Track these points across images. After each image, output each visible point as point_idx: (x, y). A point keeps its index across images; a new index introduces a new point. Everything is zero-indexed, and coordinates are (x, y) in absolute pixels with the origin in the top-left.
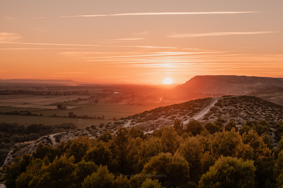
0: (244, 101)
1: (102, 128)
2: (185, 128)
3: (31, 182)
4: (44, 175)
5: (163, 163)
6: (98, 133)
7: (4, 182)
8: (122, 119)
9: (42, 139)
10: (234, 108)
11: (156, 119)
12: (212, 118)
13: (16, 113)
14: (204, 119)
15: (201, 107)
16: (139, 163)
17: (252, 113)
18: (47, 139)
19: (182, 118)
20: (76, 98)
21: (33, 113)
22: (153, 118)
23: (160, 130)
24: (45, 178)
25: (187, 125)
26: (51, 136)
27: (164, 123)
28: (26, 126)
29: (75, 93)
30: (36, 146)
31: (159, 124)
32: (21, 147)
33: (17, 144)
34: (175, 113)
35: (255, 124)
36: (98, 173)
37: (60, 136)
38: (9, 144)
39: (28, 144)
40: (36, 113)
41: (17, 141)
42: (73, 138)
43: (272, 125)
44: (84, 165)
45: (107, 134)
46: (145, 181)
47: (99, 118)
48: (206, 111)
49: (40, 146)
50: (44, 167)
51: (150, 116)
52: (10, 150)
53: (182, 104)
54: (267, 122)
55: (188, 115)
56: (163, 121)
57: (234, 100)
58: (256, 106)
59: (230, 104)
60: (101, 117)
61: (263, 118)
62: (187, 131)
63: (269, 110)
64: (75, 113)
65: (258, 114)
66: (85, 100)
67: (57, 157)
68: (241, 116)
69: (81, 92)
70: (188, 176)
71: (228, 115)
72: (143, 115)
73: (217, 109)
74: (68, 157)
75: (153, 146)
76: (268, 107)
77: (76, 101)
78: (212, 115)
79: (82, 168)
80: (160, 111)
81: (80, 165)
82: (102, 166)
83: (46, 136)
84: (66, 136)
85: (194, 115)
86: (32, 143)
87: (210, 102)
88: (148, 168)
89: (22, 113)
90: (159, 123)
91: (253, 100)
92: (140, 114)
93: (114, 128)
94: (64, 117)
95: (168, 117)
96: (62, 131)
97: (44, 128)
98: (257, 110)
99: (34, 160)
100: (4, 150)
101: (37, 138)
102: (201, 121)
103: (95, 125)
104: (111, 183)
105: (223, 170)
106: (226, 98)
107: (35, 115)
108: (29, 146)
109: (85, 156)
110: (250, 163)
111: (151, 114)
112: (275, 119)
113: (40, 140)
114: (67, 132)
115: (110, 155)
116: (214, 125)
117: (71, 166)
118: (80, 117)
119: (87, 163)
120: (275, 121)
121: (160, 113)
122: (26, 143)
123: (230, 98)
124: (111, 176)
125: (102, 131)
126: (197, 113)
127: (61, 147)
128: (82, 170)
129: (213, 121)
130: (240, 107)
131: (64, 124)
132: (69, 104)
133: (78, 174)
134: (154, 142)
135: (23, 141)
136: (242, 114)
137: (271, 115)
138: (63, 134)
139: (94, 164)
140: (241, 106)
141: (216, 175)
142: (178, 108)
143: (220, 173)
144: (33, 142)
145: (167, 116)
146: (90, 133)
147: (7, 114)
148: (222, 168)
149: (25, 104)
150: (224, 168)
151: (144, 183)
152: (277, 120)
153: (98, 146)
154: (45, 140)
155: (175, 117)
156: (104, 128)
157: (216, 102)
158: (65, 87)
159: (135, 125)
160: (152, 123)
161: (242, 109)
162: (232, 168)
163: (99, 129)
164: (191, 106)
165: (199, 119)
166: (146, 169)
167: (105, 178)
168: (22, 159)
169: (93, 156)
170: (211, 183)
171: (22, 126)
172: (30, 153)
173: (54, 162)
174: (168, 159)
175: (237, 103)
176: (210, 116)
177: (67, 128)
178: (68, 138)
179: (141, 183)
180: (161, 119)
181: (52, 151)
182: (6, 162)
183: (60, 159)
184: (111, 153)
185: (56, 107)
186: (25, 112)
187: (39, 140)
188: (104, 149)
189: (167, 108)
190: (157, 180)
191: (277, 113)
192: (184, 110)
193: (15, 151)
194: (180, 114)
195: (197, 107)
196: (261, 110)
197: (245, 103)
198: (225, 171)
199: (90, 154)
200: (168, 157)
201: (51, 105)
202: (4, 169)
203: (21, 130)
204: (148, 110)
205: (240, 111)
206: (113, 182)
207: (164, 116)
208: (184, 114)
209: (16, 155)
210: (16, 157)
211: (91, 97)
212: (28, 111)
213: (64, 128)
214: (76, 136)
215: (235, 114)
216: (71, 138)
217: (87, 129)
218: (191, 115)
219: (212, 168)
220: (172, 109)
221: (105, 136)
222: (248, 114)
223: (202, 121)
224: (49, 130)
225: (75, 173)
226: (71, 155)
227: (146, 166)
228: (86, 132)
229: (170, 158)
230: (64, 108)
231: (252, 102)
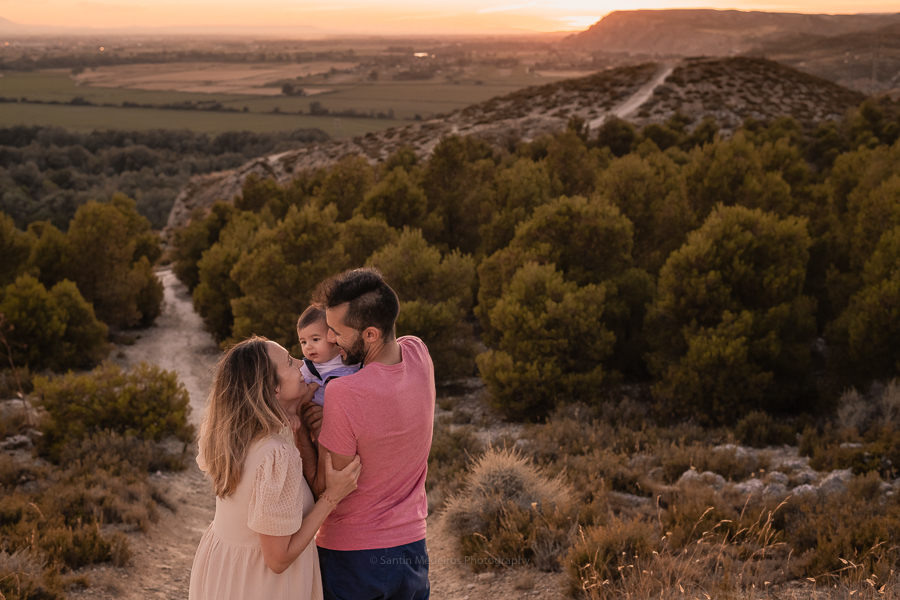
0: (740, 70)
1: (393, 140)
2: (594, 137)
3: (236, 268)
4: (266, 253)
5: (566, 223)
6: (383, 151)
7: (171, 266)
8: (440, 116)
9: (253, 166)
10: (714, 88)
11: (521, 115)
12: (658, 112)
13: (188, 106)
14: (640, 115)
15: (630, 85)
16: (494, 223)
17: (759, 100)
18: (264, 165)
19: (584, 113)
20: (324, 67)
21: (226, 106)
22: (513, 114)
23: (534, 143)
24: (270, 259)
25: (599, 129)
26: (273, 159)
27: (541, 124)
28: (212, 137)
29: (322, 57)
30: (238, 182)
31: (528, 129)
32: (204, 185)
33: (195, 179)
34: (567, 101)
35: (766, 127)
36: (400, 248)
37: (294, 159)
38: (176, 178)
39: (221, 179)
40: (235, 106)
41: (194, 170)
42: (325, 164)
43: (808, 131)
44: (361, 227)
45: (407, 153)
46: (522, 266)
47: (381, 116)
48: (644, 96)
49: (251, 181)
50: (264, 232)
51: (507, 110)
52: (179, 192)
53: (584, 79)
54: (796, 122)
55: (600, 106)
56: (539, 121)
57: (713, 68)
58: (769, 82)
59: (703, 78)
60: (386, 113)
61: (786, 112)
62: (601, 143)
63: (801, 93)
64: (326, 104)
65: (773, 104)
66: (347, 72)
67: (294, 208)
68: (731, 108)
69: (338, 53)
70: (628, 256)
71: (698, 105)
72: (489, 106)
73: (672, 91)
74: (322, 209)
75: (529, 179)
76: (800, 85)
77: (326, 76)
78: (660, 106)
79: (357, 235)
80: (530, 97)
81: (353, 228)
82: (410, 232)
83: (261, 159)
84: (307, 159)
85: (614, 105)
86: (230, 176)
87: (653, 74)
88: (529, 233)
89: (200, 106)
90: (530, 126)
91: (762, 67)
92: (482, 103)
93: (422, 137)
94: (300, 113)
95: (551, 112)
96: (296, 148)
97: (255, 141)
98: (771, 92)
99: (239, 214)
100: (166, 192)
101: (240, 165)
102: (631, 121)
103: (374, 132)
104: (432, 274)
105: (725, 242)
106: (693, 63)
107: (232, 110)
108: (222, 183)
109: (362, 205)
110: (797, 225)
111: (509, 104)
112: (815, 114)
113: (248, 169)
114: (309, 148)
115: (422, 203)
116: (665, 129)
117: (331, 230)
118: (336, 115)
119: (367, 223)
120: (816, 119)
121: (530, 102)
122: (216, 175)
123: (704, 64)
124: (430, 255)
125: (393, 145)
126: (621, 100)
127: (301, 184)
128: (357, 239)
129: (661, 118)
130: (729, 84)
131: (301, 130)
132: (308, 82)
133: (347, 250)
134: (531, 170)
135: (209, 170)
136: (733, 101)
137: (805, 106)
138: (300, 154)
139: (385, 224)
140: (732, 82)
141: (708, 254)
142: (576, 88)
143: (717, 250)
144: (232, 172)
145: (549, 108)
146: (365, 150)
147: (167, 107)
148: (724, 237)
149: (208, 83)
150: (727, 236)
151: (519, 273)
152: (822, 117)
153: (392, 182)
154: (259, 169)
155: (567, 111)
156: (396, 138)
157: (669, 72)
158: (298, 44)
159: (471, 131)
160: (513, 127)
161: (734, 90)
162: (749, 235)
163: (386, 140)
164: (608, 84)
165: (628, 116)
166: (521, 238)
167: (416, 261)
168: (208, 212)
169: (379, 205)
170: (695, 272)
171: (204, 136)
172: (226, 199)
173: (288, 220)
174: (579, 213)
175: (720, 75)
176: (655, 108)
177: (309, 139)
178: (312, 163)
179: (511, 273)
180: (534, 115)
181: (279, 194)
182: (172, 219)
183: (303, 213)
184: (424, 198)
185: (278, 91)
186: (209, 102)
187: (244, 168)
188: (406, 187)
189: (548, 90)
190: (552, 267)
191: (820, 100)
192: (591, 95)
193: (191, 195)
194: (580, 103)
195: (622, 85)
196: (781, 93)
197: (741, 74)
198: (731, 245)
199: (374, 202)
200: (578, 206)
201: (267, 86)
202: (169, 237)
203: (201, 147)
204: (502, 95)
205: (729, 94)
206: (436, 269)
207: (540, 109)
208: (589, 104)
209: (194, 205)
210: (195, 208)
211: (362, 65)
212: (214, 102)
213: (302, 140)
214: (332, 157)
215: (716, 102)
216: (319, 164)
217: (357, 141)
218: (607, 106)
219: (695, 237)
220: (561, 92)
221: (402, 158)
222: (749, 102)
223: (635, 121)
224: (266, 144)
225: (339, 247)
226: (326, 203)
227: (522, 229)
228: (353, 148)
229: (585, 209)
230: (300, 94)
231: (758, 73)
